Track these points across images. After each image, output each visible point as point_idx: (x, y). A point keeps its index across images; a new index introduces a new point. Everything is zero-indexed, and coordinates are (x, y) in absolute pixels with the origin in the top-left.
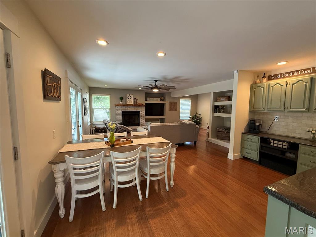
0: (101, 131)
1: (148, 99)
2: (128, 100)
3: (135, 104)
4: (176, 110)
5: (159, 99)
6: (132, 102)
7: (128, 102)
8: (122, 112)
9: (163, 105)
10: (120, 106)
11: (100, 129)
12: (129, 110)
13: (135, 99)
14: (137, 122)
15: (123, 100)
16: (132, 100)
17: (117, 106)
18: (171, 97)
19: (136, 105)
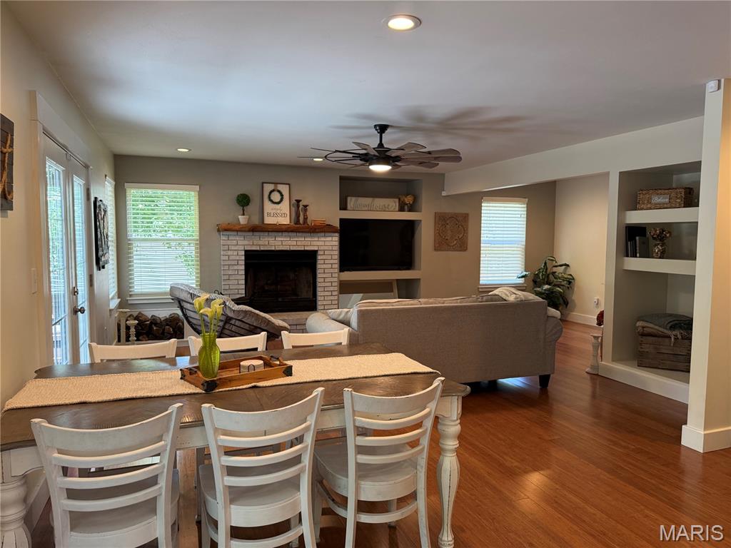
0: (163, 333)
1: (351, 202)
2: (268, 207)
3: (297, 222)
4: (462, 246)
5: (393, 203)
6: (284, 215)
7: (269, 214)
8: (249, 255)
9: (410, 226)
10: (237, 231)
11: (156, 324)
12: (273, 249)
13: (298, 201)
14: (305, 294)
15: (249, 209)
16: (285, 207)
17: (226, 230)
18: (444, 194)
19: (300, 226)
